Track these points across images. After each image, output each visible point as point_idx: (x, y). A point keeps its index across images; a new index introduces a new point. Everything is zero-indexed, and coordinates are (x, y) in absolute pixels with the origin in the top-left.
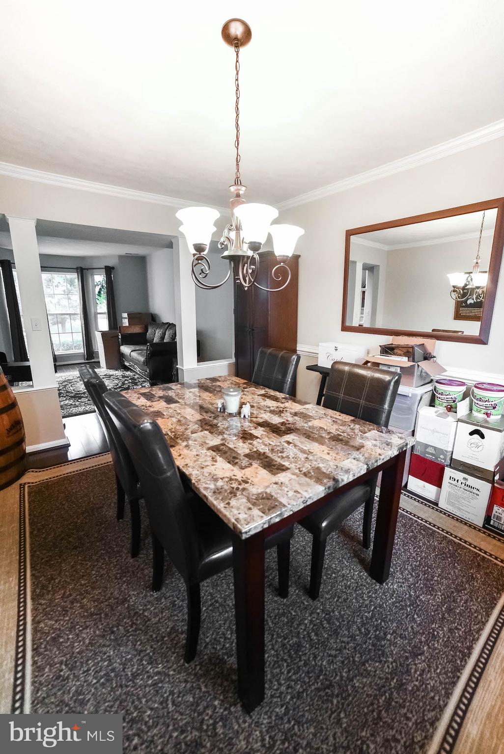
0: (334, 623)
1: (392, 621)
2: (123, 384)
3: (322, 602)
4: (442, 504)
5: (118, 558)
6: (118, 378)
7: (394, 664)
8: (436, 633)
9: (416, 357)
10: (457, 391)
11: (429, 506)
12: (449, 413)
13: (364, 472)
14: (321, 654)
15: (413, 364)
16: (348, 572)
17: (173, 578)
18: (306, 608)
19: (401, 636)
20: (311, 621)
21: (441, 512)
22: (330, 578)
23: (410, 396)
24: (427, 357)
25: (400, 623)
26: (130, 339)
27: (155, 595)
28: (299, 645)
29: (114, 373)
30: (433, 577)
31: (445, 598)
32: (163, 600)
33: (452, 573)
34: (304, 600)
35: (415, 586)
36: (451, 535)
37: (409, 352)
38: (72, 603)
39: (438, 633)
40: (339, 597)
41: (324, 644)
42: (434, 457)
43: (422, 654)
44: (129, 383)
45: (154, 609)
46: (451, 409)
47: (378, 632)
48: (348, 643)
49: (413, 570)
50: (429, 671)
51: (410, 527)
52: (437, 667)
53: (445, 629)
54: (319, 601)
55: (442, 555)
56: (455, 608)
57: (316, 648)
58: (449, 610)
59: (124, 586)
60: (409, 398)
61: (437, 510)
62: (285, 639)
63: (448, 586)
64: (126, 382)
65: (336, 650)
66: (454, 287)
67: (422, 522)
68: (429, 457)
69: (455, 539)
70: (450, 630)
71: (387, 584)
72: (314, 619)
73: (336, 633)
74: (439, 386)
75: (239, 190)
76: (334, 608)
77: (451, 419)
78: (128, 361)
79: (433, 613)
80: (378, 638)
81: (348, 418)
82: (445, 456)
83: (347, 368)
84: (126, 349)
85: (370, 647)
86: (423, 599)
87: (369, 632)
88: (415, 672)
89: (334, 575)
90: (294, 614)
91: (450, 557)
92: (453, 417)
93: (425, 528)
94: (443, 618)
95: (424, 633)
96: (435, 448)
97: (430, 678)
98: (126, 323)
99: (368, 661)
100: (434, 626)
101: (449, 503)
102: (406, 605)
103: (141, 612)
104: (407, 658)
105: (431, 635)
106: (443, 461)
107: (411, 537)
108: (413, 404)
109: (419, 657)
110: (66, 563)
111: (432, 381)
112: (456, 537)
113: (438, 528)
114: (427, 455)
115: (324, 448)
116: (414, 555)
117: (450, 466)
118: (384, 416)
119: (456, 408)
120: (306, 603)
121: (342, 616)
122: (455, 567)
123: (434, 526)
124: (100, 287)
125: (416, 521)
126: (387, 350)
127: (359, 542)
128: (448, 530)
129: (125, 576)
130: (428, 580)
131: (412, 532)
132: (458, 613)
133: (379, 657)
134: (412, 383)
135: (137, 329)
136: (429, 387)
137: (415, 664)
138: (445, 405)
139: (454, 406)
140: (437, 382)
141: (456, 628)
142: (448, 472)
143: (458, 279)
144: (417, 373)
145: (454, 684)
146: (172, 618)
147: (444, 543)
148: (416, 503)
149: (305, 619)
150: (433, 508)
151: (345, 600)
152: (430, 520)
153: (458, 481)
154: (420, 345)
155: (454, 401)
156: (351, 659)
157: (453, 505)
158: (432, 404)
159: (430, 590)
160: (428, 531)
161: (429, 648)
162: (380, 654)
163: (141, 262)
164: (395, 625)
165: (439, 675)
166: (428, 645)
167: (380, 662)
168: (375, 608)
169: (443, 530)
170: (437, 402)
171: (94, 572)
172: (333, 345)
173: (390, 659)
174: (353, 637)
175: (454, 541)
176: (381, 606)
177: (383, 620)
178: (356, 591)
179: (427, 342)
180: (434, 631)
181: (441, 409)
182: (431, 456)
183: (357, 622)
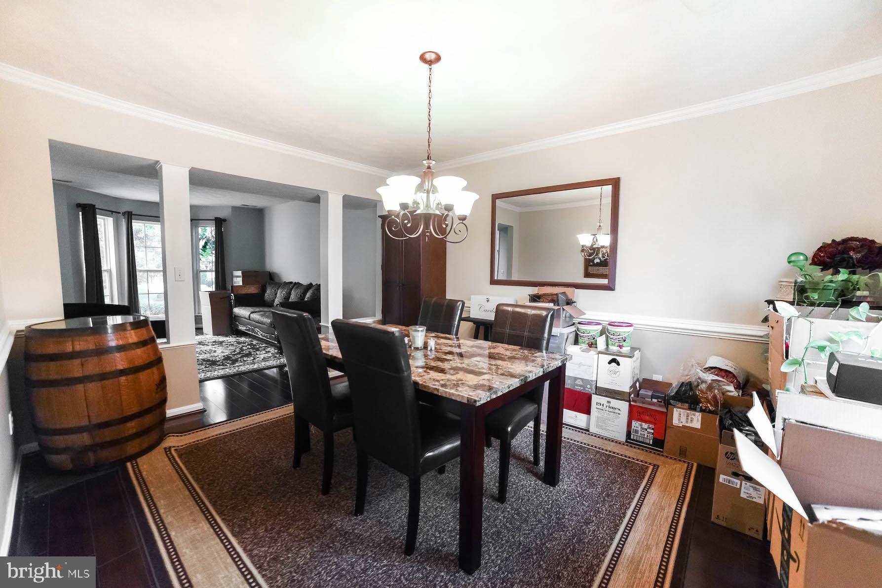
0: (522, 515)
1: (568, 507)
2: (242, 349)
3: (510, 504)
4: (593, 429)
5: (309, 497)
6: (232, 345)
7: (573, 531)
8: (600, 509)
9: (560, 303)
10: (595, 329)
11: (582, 432)
12: (590, 348)
13: (541, 374)
14: (518, 534)
15: (559, 307)
16: (525, 482)
17: (371, 504)
18: (497, 509)
19: (576, 515)
20: (504, 517)
21: (592, 435)
22: (512, 488)
23: (558, 335)
24: (569, 302)
25: (573, 508)
26: (244, 300)
27: (359, 518)
28: (498, 533)
29: (225, 339)
30: (593, 477)
31: (604, 489)
32: (368, 521)
33: (607, 473)
34: (494, 504)
35: (580, 484)
36: (603, 449)
37: (554, 299)
38: (278, 534)
39: (602, 509)
40: (522, 500)
41: (519, 528)
42: (582, 388)
43: (593, 521)
44: (248, 348)
45: (362, 528)
46: (592, 345)
47: (558, 515)
48: (537, 525)
49: (577, 475)
50: (598, 530)
51: (570, 448)
52: (604, 527)
53: (606, 506)
54: (507, 503)
55: (597, 463)
56: (612, 493)
57: (513, 532)
58: (608, 495)
59: (326, 516)
60: (557, 338)
61: (589, 434)
62: (486, 530)
63: (605, 482)
64: (244, 348)
65: (529, 530)
66: (583, 246)
67: (578, 443)
68: (578, 388)
69: (606, 452)
70: (610, 506)
71: (559, 486)
72: (506, 515)
73: (526, 520)
74: (580, 326)
75: (431, 163)
76: (520, 506)
77: (593, 352)
78: (244, 325)
79: (596, 499)
80: (558, 519)
81: (517, 348)
82: (591, 385)
83: (510, 309)
84: (241, 312)
85: (554, 524)
86: (588, 492)
87: (551, 516)
88: (589, 532)
89: (514, 486)
90: (488, 514)
91: (604, 464)
92: (595, 351)
93: (581, 447)
94: (604, 500)
95: (591, 511)
96: (582, 379)
97: (600, 533)
98: (238, 281)
99: (554, 532)
100: (598, 505)
101: (598, 426)
102: (576, 497)
103: (351, 531)
104: (582, 526)
105: (597, 511)
106: (590, 390)
107: (572, 454)
108: (561, 343)
109: (591, 524)
110: (255, 507)
111: (574, 323)
112: (606, 450)
113: (592, 446)
114: (576, 387)
115: (506, 362)
116: (576, 465)
117: (596, 394)
118: (545, 343)
119: (596, 344)
120: (496, 506)
121: (528, 511)
122: (608, 469)
123: (589, 445)
124: (204, 241)
125: (574, 444)
126: (535, 298)
127: (530, 462)
128: (600, 447)
129: (323, 509)
130: (589, 480)
131: (572, 451)
132: (614, 496)
133: (562, 529)
134: (559, 324)
135: (252, 290)
136: (573, 329)
137: (588, 528)
138: (587, 342)
139: (594, 343)
140: (579, 323)
141: (614, 504)
142: (595, 399)
143: (585, 240)
144: (563, 315)
145: (616, 533)
146: (383, 531)
147: (598, 456)
148: (571, 431)
149: (499, 516)
150: (585, 433)
151: (528, 500)
152: (585, 442)
153: (603, 405)
154: (563, 293)
155: (594, 338)
156: (541, 533)
157: (601, 427)
158: (576, 342)
159: (592, 485)
160: (584, 449)
161: (597, 518)
162: (562, 527)
163: (258, 215)
164: (570, 509)
165: (605, 531)
166: (596, 516)
167: (563, 531)
168: (553, 502)
169: (596, 447)
170: (580, 340)
171: (289, 510)
172: (485, 297)
173: (570, 529)
174: (540, 521)
175: (605, 453)
176: (556, 500)
177: (560, 508)
178: (535, 493)
179: (568, 290)
180: (599, 508)
181: (585, 346)
182: (580, 388)
183: (540, 512)
